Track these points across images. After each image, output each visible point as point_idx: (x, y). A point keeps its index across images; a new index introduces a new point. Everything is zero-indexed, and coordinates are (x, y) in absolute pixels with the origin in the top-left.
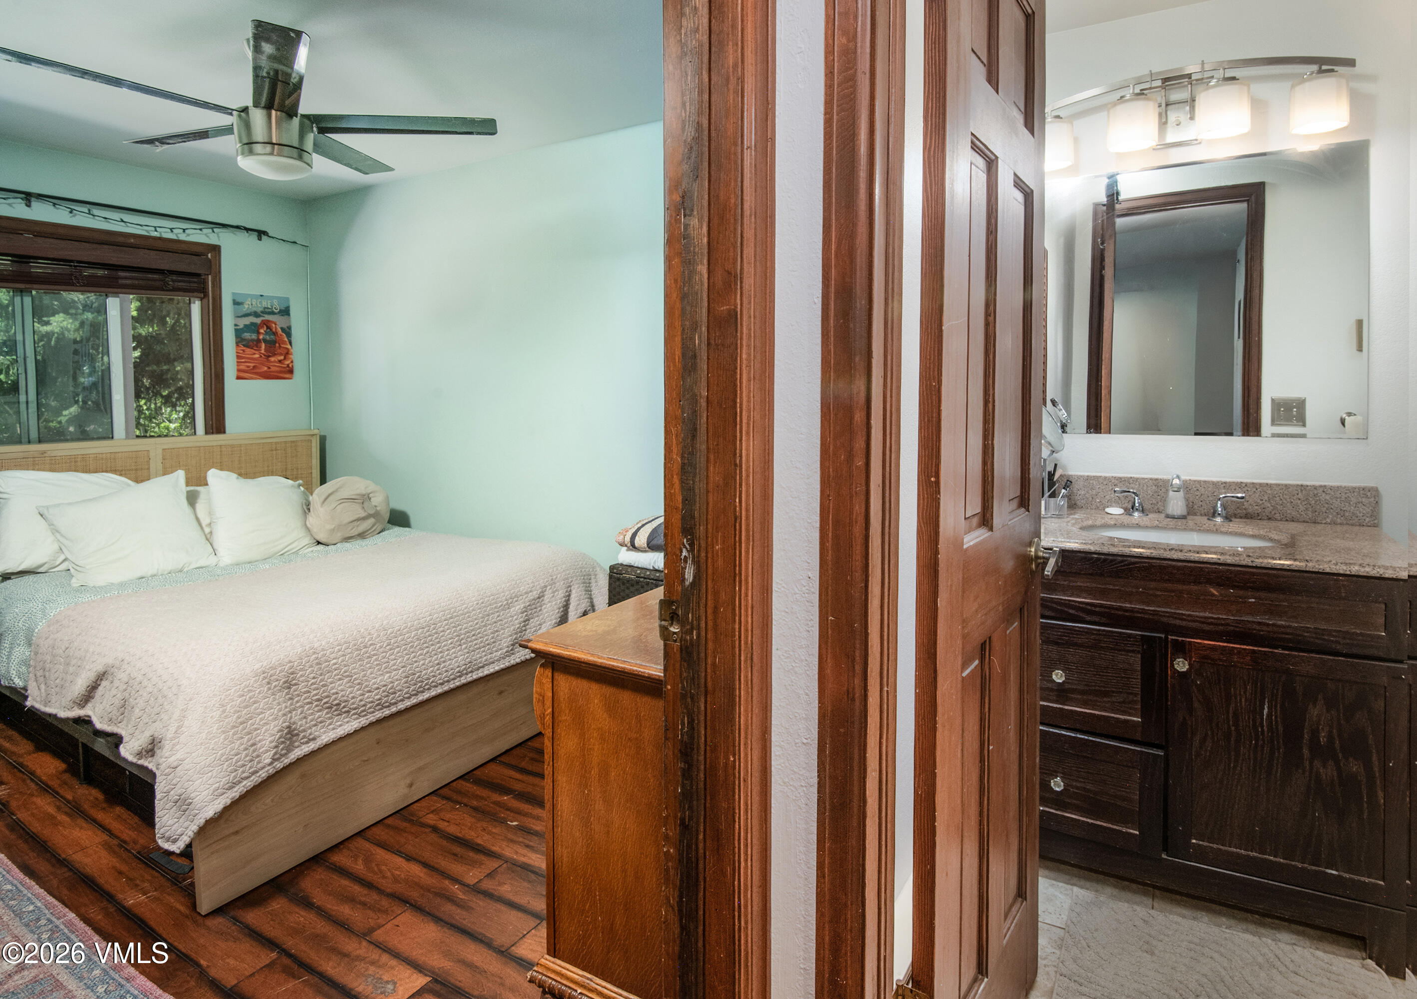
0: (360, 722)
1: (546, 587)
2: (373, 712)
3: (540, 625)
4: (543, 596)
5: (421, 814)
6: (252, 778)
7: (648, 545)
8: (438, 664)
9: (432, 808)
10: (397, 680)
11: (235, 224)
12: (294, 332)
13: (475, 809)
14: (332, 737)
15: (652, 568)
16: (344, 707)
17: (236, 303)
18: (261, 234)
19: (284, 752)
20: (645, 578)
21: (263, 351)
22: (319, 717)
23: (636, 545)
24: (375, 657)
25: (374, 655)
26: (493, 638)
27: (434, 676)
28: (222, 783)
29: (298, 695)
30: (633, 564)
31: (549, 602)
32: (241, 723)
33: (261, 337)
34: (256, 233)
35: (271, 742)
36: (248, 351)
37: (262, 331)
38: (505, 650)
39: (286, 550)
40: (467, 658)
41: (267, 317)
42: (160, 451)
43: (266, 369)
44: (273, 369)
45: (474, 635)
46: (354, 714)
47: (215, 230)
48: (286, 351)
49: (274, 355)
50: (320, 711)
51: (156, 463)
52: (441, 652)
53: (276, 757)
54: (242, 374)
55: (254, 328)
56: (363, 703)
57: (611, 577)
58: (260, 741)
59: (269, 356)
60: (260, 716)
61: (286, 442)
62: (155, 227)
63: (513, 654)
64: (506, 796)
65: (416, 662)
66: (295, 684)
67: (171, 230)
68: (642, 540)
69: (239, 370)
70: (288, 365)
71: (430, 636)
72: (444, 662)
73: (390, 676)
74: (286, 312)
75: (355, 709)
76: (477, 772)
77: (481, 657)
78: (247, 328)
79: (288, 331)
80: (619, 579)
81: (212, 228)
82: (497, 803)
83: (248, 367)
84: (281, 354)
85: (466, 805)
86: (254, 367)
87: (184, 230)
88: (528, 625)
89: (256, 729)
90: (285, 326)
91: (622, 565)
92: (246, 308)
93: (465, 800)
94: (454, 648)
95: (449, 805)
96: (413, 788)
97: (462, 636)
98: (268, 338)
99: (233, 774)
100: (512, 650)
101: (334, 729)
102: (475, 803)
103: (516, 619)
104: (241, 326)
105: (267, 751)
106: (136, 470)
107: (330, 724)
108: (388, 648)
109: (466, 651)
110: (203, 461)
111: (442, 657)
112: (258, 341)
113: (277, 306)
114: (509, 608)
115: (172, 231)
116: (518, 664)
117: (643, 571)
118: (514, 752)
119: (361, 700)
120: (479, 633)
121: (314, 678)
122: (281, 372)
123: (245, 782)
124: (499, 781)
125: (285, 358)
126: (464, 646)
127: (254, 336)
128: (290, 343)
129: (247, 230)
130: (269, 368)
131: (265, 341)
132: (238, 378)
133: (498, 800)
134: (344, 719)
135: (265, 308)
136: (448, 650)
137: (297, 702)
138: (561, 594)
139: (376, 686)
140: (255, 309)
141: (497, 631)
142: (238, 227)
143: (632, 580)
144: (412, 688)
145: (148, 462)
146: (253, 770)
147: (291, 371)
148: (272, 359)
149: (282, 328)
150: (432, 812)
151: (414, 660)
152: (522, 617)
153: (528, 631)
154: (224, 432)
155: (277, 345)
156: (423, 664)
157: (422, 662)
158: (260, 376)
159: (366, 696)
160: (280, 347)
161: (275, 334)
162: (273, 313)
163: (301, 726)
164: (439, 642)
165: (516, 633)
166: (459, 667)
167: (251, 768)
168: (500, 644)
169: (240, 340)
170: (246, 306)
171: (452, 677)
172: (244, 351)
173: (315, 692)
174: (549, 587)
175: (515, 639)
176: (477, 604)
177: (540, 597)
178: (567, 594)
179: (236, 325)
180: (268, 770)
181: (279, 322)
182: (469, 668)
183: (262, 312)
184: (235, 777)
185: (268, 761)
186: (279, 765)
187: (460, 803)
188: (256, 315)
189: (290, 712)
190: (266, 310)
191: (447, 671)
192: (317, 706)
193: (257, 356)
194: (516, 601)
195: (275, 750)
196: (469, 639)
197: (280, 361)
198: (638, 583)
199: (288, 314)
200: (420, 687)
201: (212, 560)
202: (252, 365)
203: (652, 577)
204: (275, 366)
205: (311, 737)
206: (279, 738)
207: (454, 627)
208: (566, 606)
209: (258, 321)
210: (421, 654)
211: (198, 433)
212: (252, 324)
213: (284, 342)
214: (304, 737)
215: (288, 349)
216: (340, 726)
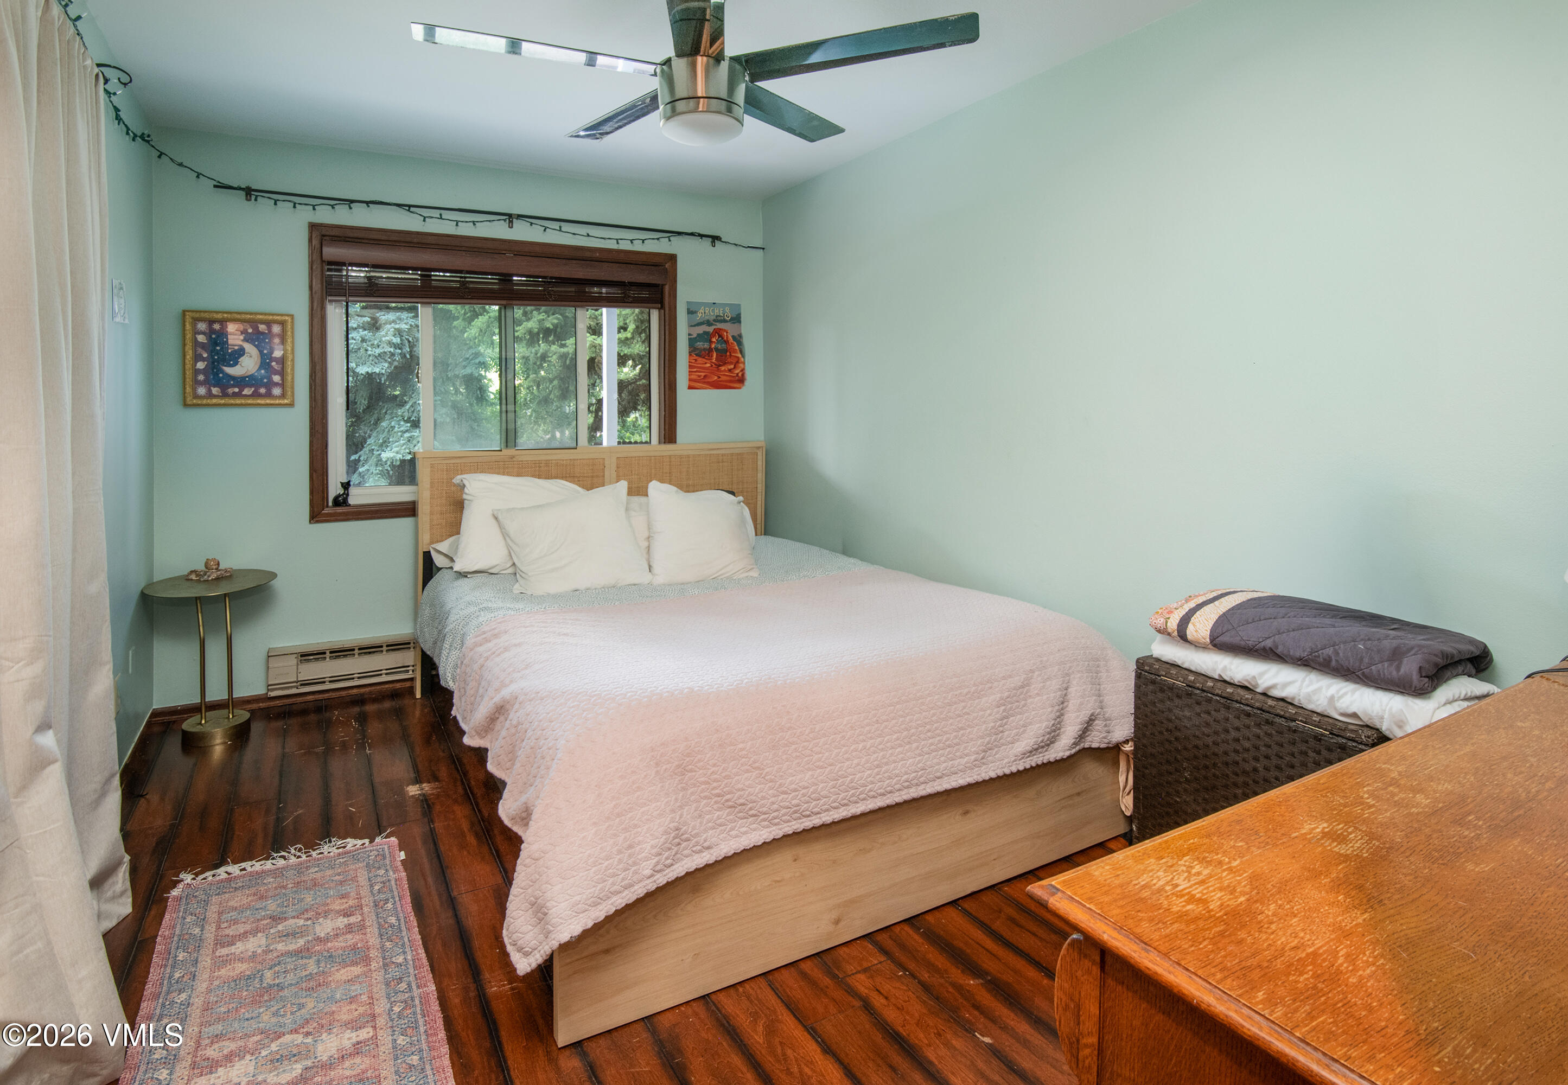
0: (770, 832)
1: (1032, 671)
2: (789, 821)
3: (1024, 726)
4: (1028, 685)
5: (850, 968)
6: (624, 894)
7: (1211, 642)
8: (878, 766)
9: (865, 965)
10: (822, 782)
11: (690, 231)
12: (746, 341)
13: (926, 987)
14: (734, 847)
15: (1217, 677)
16: (751, 809)
17: (690, 312)
18: (715, 239)
19: (669, 861)
20: (1204, 691)
21: (714, 361)
22: (719, 818)
23: (1189, 637)
24: (793, 747)
25: (793, 743)
26: (956, 737)
27: (872, 783)
28: (585, 897)
29: (695, 785)
30: (1179, 663)
31: (1038, 694)
32: (618, 815)
33: (713, 346)
34: (710, 239)
35: (652, 847)
36: (700, 360)
37: (714, 340)
38: (973, 758)
39: (720, 573)
40: (919, 762)
41: (719, 326)
42: (614, 460)
43: (716, 378)
44: (723, 378)
45: (929, 731)
46: (764, 820)
47: (671, 238)
48: (736, 359)
49: (725, 364)
50: (719, 809)
51: (610, 472)
52: (882, 750)
53: (658, 868)
54: (693, 384)
55: (707, 337)
56: (775, 806)
57: (1138, 676)
58: (639, 843)
59: (720, 365)
60: (643, 809)
61: (732, 454)
62: (617, 240)
63: (984, 764)
64: (973, 979)
65: (848, 759)
66: (691, 771)
67: (632, 241)
68: (1201, 627)
69: (690, 380)
70: (738, 374)
71: (868, 725)
72: (887, 764)
73: (813, 776)
74: (737, 319)
75: (765, 814)
76: (929, 918)
77: (938, 764)
78: (700, 337)
79: (738, 339)
80: (1153, 682)
81: (669, 237)
82: (959, 988)
83: (699, 376)
84: (731, 363)
85: (913, 976)
86: (705, 376)
87: (643, 241)
88: (1006, 724)
89: (636, 826)
90: (736, 335)
91: (1158, 660)
92: (699, 316)
93: (912, 966)
94: (900, 746)
95: (888, 966)
96: (840, 925)
97: (913, 731)
98: (719, 347)
99: (600, 886)
100: (983, 758)
101: (737, 836)
102: (925, 976)
103: (990, 715)
104: (695, 336)
105: (646, 859)
106: (592, 477)
107: (732, 829)
108: (811, 735)
109: (917, 752)
110: (653, 471)
111: (884, 757)
112: (710, 350)
113: (729, 314)
114: (979, 698)
115: (632, 243)
116: (991, 779)
117: (1201, 679)
118: (984, 898)
119: (773, 803)
120: (936, 728)
121: (714, 765)
122: (731, 381)
123: (614, 899)
124: (961, 945)
125: (735, 368)
126: (915, 745)
127: (706, 345)
128: (741, 352)
129: (701, 236)
130: (719, 377)
131: (717, 349)
132: (690, 388)
133: (961, 982)
134: (751, 824)
135: (717, 316)
136: (893, 748)
137: (692, 794)
138: (1055, 684)
139: (793, 786)
140: (707, 318)
141: (962, 729)
142: (692, 234)
143: (1179, 688)
144: (843, 795)
145: (603, 470)
146: (626, 882)
147: (741, 380)
148: (723, 368)
149: (733, 337)
150: (865, 970)
151: (846, 756)
152: (998, 712)
153: (1006, 733)
154: (675, 442)
155: (728, 354)
156: (858, 764)
157: (856, 761)
158: (712, 386)
159: (780, 798)
160: (731, 355)
161: (727, 342)
162: (725, 321)
163: (694, 828)
164: (880, 735)
165: (989, 735)
166: (906, 773)
167: (623, 879)
168: (965, 748)
169: (693, 350)
170: (700, 315)
171: (897, 787)
172: (696, 360)
173: (715, 784)
174: (1037, 673)
175: (988, 743)
176: (935, 687)
177: (1025, 685)
178: (1065, 685)
179: (689, 335)
180: (647, 885)
181: (730, 329)
182: (921, 776)
183: (714, 320)
184: (602, 890)
185: (648, 872)
186: (661, 880)
187: (905, 969)
188: (709, 323)
189: (681, 807)
190: (719, 318)
191: (890, 778)
192: (716, 802)
193: (708, 365)
194: (991, 688)
195: (657, 859)
196: (922, 736)
197: (730, 370)
198: (1189, 695)
199: (740, 322)
200: (853, 795)
201: (646, 578)
202: (703, 374)
203: (1218, 691)
204: (724, 375)
205: (706, 845)
206: (665, 843)
207: (902, 716)
208: (1063, 702)
209: (711, 329)
210: (856, 750)
211: (653, 442)
212: (705, 333)
213: (735, 351)
214: (697, 844)
215: (738, 358)
216: (745, 833)
